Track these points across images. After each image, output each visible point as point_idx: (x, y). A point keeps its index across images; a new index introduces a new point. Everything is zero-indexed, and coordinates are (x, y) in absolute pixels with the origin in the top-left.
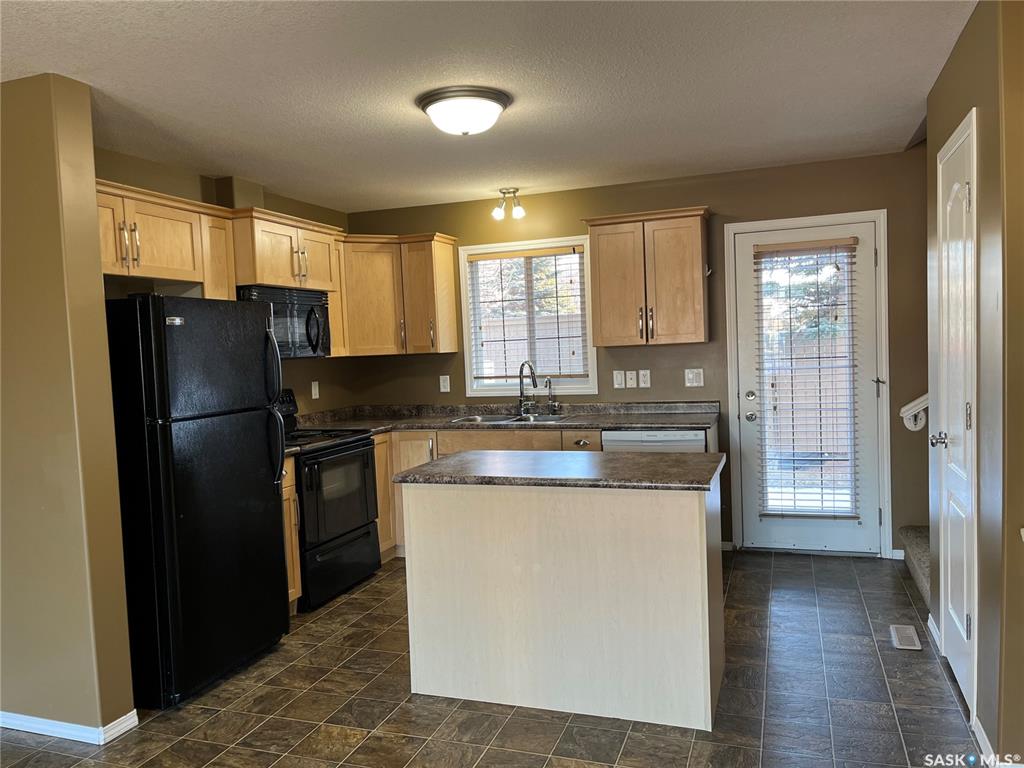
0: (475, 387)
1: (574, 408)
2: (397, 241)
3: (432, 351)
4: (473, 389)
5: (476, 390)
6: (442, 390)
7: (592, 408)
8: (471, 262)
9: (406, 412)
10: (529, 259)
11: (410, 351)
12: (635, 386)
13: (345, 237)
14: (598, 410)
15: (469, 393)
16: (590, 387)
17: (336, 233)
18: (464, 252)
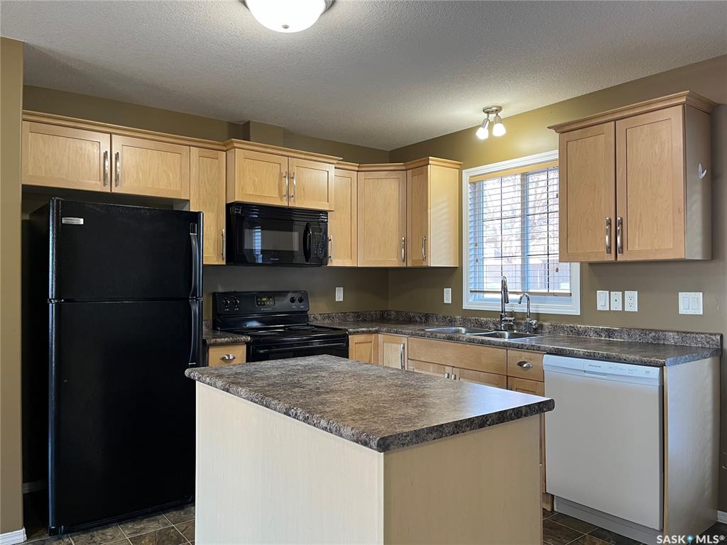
0: (470, 301)
1: (555, 328)
2: (404, 168)
3: (424, 264)
4: (469, 303)
5: (471, 304)
6: (445, 302)
7: (572, 329)
8: (474, 183)
9: (418, 319)
10: (525, 176)
11: (409, 265)
12: (621, 309)
13: (359, 167)
14: (578, 333)
15: (465, 306)
16: (573, 308)
17: (335, 162)
18: (467, 174)
